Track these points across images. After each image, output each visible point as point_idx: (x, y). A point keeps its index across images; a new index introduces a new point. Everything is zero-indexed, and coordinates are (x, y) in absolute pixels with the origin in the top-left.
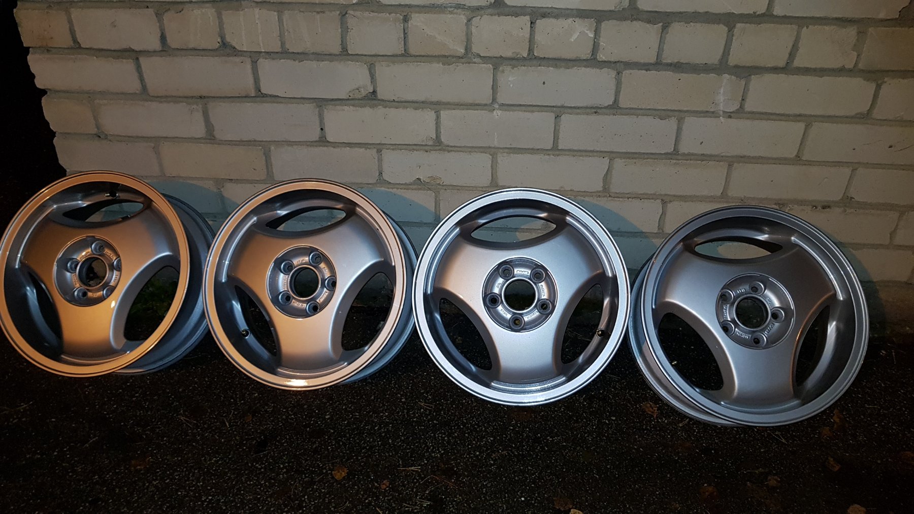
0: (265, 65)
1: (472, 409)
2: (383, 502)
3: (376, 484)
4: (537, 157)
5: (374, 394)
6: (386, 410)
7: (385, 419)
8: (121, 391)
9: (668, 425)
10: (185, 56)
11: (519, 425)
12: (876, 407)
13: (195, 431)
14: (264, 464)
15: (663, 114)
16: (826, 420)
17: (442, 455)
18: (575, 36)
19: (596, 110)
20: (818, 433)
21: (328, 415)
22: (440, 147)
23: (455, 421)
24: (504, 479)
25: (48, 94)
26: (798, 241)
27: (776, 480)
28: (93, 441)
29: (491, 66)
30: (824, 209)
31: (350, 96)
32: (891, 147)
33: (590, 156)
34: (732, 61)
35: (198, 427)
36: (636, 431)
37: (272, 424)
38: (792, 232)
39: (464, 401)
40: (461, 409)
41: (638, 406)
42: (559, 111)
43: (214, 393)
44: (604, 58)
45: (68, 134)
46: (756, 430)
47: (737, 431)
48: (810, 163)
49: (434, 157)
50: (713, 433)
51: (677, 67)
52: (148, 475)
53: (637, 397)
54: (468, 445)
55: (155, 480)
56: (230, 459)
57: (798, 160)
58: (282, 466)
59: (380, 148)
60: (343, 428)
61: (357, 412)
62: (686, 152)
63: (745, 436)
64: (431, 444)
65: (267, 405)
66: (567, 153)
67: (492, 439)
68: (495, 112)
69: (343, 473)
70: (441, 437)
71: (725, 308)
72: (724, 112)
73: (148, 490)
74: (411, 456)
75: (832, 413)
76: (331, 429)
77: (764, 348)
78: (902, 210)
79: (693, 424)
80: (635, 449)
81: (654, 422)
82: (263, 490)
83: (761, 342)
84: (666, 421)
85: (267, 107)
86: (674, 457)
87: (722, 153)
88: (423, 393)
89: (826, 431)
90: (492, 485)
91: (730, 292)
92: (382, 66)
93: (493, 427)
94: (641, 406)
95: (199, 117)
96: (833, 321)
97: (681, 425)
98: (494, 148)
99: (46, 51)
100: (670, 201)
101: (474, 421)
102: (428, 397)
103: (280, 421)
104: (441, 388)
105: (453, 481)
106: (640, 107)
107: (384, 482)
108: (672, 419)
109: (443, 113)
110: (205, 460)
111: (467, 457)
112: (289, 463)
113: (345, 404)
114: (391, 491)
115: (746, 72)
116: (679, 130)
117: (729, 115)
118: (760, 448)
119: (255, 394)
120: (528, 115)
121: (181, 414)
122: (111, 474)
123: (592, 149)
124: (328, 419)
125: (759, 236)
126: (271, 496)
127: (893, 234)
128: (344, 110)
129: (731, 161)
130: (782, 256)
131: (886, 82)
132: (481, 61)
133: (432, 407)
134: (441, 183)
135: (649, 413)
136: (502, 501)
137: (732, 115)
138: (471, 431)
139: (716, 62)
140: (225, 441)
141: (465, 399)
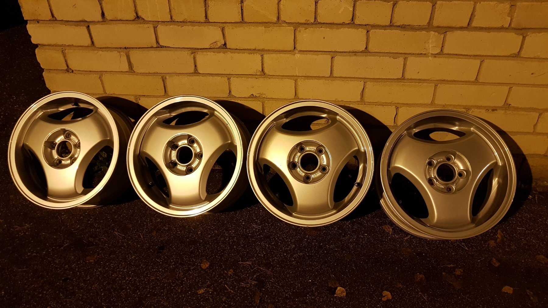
0: (161, 29)
1: (283, 229)
2: (229, 281)
3: (225, 272)
4: (321, 81)
5: (227, 220)
6: (233, 229)
7: (232, 234)
8: (82, 217)
9: (398, 239)
10: (116, 24)
11: (310, 238)
12: (523, 229)
13: (123, 241)
14: (162, 259)
15: (395, 55)
16: (493, 236)
17: (264, 255)
18: (342, 10)
19: (355, 53)
20: (487, 244)
21: (200, 232)
22: (264, 76)
23: (273, 236)
24: (300, 269)
25: (39, 47)
26: (476, 131)
27: (460, 271)
28: (66, 246)
29: (292, 28)
30: (493, 111)
31: (211, 47)
32: (532, 74)
33: (352, 81)
34: (436, 23)
35: (125, 238)
36: (379, 242)
37: (167, 237)
38: (471, 125)
39: (279, 224)
40: (277, 228)
41: (381, 228)
42: (333, 54)
43: (135, 219)
44: (359, 23)
45: (51, 70)
46: (450, 242)
47: (439, 243)
48: (484, 84)
49: (261, 82)
50: (425, 244)
51: (403, 27)
52: (96, 265)
53: (381, 222)
54: (280, 250)
55: (100, 268)
56: (143, 256)
57: (476, 81)
58: (172, 261)
59: (229, 77)
60: (208, 239)
61: (217, 230)
62: (409, 78)
63: (443, 245)
64: (258, 249)
65: (165, 226)
66: (339, 79)
67: (294, 246)
68: (296, 55)
69: (207, 265)
70: (265, 244)
71: (430, 170)
72: (432, 54)
73: (95, 274)
74: (247, 256)
75: (497, 232)
76: (201, 240)
77: (453, 193)
78: (541, 112)
79: (413, 238)
80: (377, 252)
81: (390, 237)
82: (161, 274)
83: (452, 190)
84: (397, 236)
85: (163, 53)
86: (401, 257)
87: (431, 78)
88: (255, 219)
89: (492, 243)
90: (293, 272)
91: (433, 160)
92: (229, 28)
93: (295, 239)
94: (382, 228)
95: (124, 58)
96: (496, 178)
97: (405, 239)
98: (296, 76)
99: (37, 22)
100: (401, 107)
101: (284, 236)
102: (258, 222)
103: (172, 235)
104: (266, 217)
105: (270, 270)
106: (381, 51)
107: (231, 270)
108: (401, 235)
109: (266, 56)
110: (129, 256)
111: (279, 256)
112: (176, 259)
113: (210, 226)
114: (233, 276)
115: (444, 30)
116: (405, 65)
117: (435, 56)
118: (452, 252)
119: (158, 219)
120: (315, 57)
121: (116, 231)
122: (75, 264)
123: (354, 76)
124: (199, 234)
125: (453, 127)
126: (165, 278)
127: (535, 126)
128: (208, 55)
129: (437, 83)
130: (465, 139)
131: (528, 35)
132: (287, 25)
133: (260, 228)
134: (265, 97)
135: (387, 231)
136: (298, 282)
137: (436, 56)
138: (282, 242)
139: (426, 24)
140: (140, 246)
141: (279, 223)
